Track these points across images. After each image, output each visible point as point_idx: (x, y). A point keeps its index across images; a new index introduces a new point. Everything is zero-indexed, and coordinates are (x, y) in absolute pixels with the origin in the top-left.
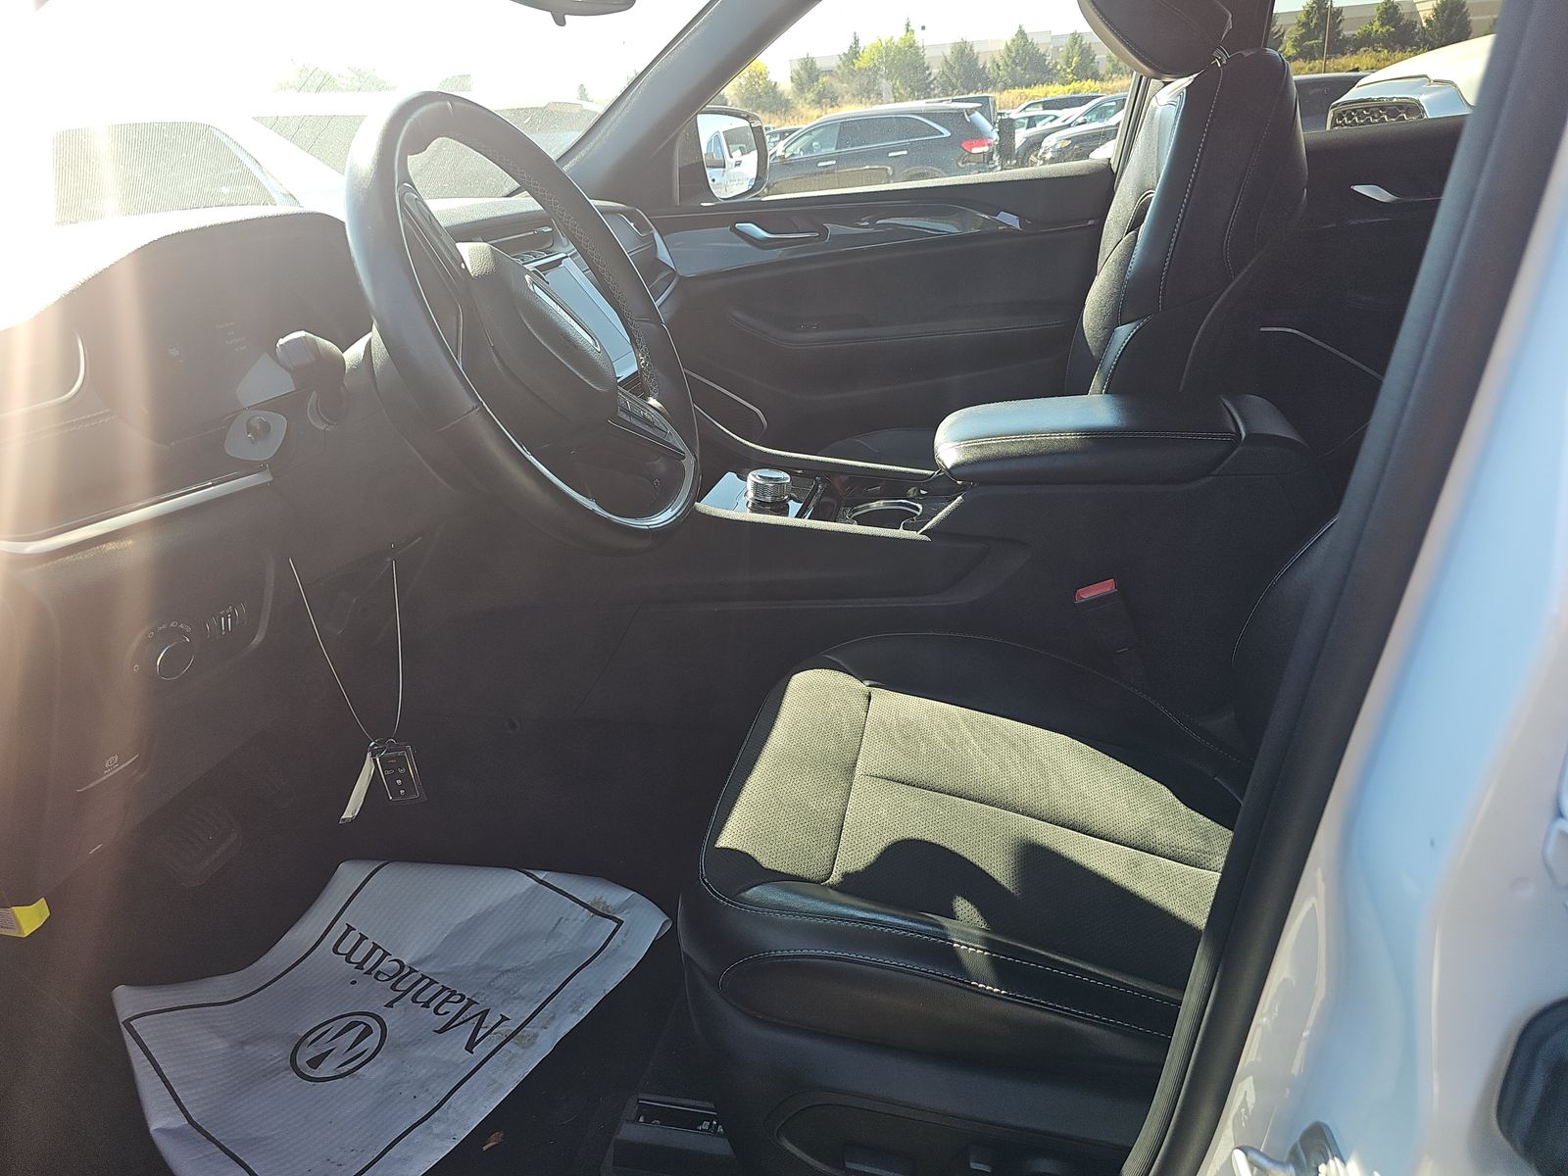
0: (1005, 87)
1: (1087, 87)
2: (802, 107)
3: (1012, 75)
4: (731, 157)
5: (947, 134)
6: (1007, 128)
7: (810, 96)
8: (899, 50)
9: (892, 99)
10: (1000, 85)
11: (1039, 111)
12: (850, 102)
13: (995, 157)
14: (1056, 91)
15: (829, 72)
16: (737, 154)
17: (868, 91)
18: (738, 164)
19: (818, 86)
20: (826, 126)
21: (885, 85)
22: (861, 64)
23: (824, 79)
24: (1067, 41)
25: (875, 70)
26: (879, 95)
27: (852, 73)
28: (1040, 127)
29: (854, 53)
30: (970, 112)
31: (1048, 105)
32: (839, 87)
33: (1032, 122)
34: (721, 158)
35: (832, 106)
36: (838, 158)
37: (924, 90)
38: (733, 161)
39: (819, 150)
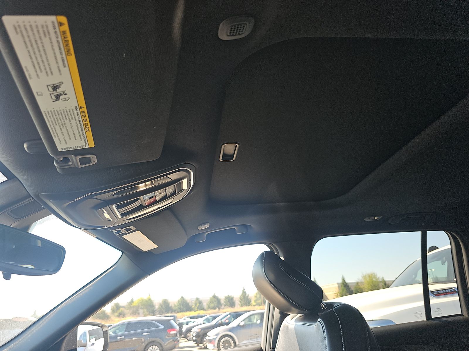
0: (178, 312)
1: (202, 313)
2: (113, 318)
3: (180, 309)
4: (90, 342)
5: (162, 327)
6: (181, 325)
7: (116, 314)
8: (146, 301)
9: (143, 315)
10: (176, 311)
11: (189, 320)
12: (129, 316)
13: (178, 335)
14: (193, 314)
15: (124, 307)
16: (93, 340)
17: (135, 313)
18: (92, 345)
19: (119, 311)
20: (122, 325)
21: (141, 311)
22: (134, 304)
23: (121, 309)
24: (195, 299)
25: (138, 306)
26: (139, 314)
27: (131, 307)
28: (190, 325)
29: (132, 301)
30: (169, 320)
31: (192, 318)
32: (126, 311)
33: (187, 323)
34: (85, 342)
35: (123, 317)
36: (125, 336)
37: (153, 313)
38: (91, 344)
39: (119, 333)
